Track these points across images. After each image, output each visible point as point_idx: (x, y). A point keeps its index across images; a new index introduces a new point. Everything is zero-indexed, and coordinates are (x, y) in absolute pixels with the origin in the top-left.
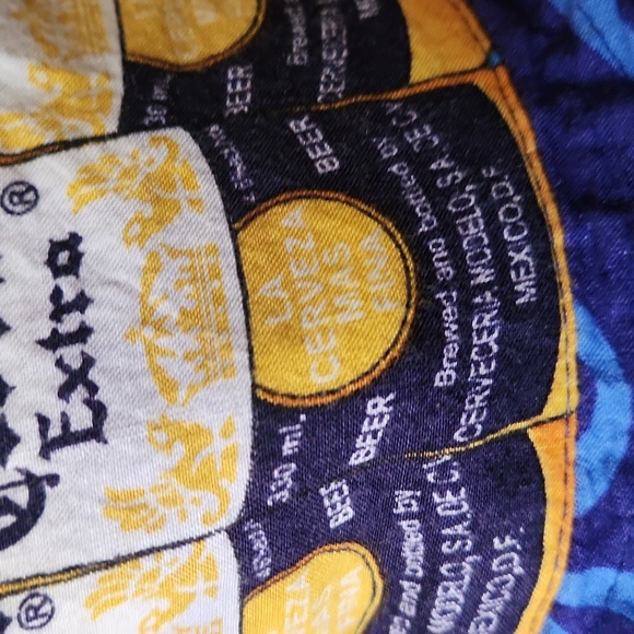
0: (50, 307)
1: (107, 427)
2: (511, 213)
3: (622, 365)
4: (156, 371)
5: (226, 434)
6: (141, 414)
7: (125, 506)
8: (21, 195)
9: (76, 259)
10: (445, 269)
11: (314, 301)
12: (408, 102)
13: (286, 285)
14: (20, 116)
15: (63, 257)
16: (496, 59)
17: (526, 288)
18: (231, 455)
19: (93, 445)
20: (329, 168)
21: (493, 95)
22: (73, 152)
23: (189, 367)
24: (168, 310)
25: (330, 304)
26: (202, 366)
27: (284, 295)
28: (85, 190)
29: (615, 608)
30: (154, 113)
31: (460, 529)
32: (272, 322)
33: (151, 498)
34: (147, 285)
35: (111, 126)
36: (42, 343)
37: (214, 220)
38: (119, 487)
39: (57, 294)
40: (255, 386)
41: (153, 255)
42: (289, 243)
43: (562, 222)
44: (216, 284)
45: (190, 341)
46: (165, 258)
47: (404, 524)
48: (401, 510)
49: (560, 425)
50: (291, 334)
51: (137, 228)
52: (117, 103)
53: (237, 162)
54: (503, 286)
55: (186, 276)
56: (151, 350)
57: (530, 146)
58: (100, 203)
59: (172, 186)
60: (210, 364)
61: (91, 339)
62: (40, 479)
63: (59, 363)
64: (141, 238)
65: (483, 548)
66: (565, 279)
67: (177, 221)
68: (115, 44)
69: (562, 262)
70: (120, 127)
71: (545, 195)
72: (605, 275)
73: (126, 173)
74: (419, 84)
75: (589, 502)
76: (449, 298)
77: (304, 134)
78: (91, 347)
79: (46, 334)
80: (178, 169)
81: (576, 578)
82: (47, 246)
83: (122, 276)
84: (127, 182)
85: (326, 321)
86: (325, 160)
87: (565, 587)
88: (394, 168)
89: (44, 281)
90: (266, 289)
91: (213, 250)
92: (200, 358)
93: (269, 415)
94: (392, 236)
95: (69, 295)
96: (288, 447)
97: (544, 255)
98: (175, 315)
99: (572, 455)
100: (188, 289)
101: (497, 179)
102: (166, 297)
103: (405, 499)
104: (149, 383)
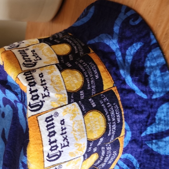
0: (61, 129)
1: (69, 145)
2: (117, 110)
3: (130, 129)
4: (75, 137)
5: (84, 145)
6: (73, 143)
7: (71, 154)
8: (56, 114)
9: (64, 122)
10: (109, 120)
11: (94, 127)
12: (103, 93)
13: (90, 125)
14: (55, 102)
15: (62, 122)
16: (115, 85)
17: (119, 121)
18: (84, 147)
19: (68, 147)
20: (95, 106)
21: (115, 92)
22: (62, 107)
23: (79, 136)
24: (76, 129)
25: (96, 127)
26: (81, 136)
27: (90, 126)
28: (65, 113)
29: (127, 158)
30: (72, 100)
31: (109, 151)
32: (89, 130)
33: (74, 153)
34: (73, 126)
35: (67, 103)
36: (61, 134)
37: (81, 116)
38: (71, 152)
39: (62, 128)
40: (87, 138)
41: (74, 122)
42: (90, 118)
43: (124, 111)
44: (82, 125)
45: (79, 133)
46: (75, 122)
47: (102, 151)
48: (102, 149)
49: (122, 137)
50: (91, 131)
51: (72, 118)
52: (67, 99)
53: (83, 107)
54: (116, 121)
55: (78, 124)
56: (74, 134)
57: (119, 99)
58: (66, 115)
59: (75, 111)
60: (82, 136)
61: (67, 133)
62: (61, 151)
63: (63, 137)
64: (72, 119)
65: (112, 153)
66: (124, 118)
67: (76, 117)
68: (65, 88)
69: (123, 116)
70: (68, 103)
71: (121, 106)
72: (128, 117)
73: (70, 110)
74: (105, 90)
75: (125, 146)
76: (110, 124)
77: (91, 101)
78: (67, 134)
79: (61, 133)
80: (76, 109)
81: (123, 155)
82: (60, 121)
83: (70, 125)
84: (70, 111)
85: (95, 129)
86: (94, 105)
87: (121, 156)
88: (102, 105)
89: (60, 126)
90: (88, 125)
91: (81, 120)
92: (80, 135)
93: (89, 142)
94: (103, 116)
95: (63, 128)
96: (91, 145)
97: (121, 115)
98: (77, 130)
99: (123, 141)
100: (78, 126)
101: (115, 105)
102: (76, 127)
103: (103, 148)
104: (74, 139)
